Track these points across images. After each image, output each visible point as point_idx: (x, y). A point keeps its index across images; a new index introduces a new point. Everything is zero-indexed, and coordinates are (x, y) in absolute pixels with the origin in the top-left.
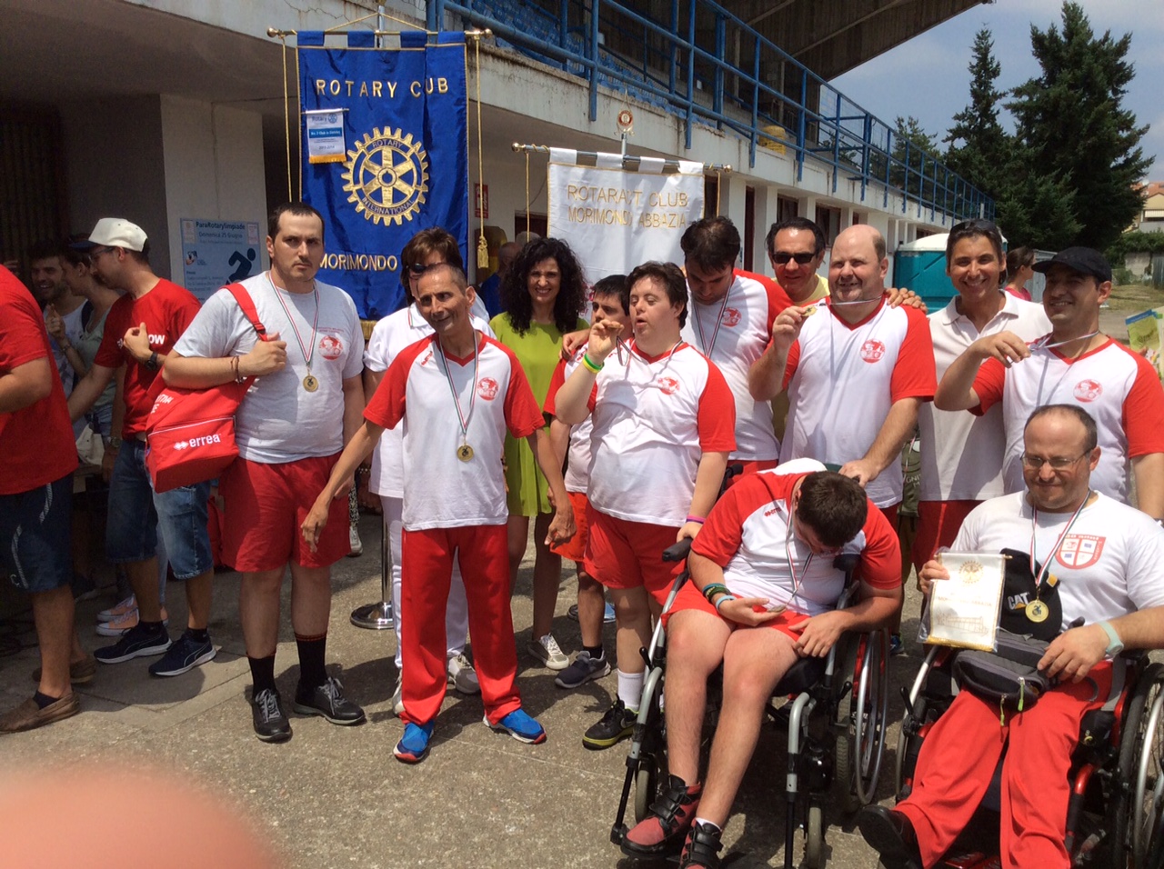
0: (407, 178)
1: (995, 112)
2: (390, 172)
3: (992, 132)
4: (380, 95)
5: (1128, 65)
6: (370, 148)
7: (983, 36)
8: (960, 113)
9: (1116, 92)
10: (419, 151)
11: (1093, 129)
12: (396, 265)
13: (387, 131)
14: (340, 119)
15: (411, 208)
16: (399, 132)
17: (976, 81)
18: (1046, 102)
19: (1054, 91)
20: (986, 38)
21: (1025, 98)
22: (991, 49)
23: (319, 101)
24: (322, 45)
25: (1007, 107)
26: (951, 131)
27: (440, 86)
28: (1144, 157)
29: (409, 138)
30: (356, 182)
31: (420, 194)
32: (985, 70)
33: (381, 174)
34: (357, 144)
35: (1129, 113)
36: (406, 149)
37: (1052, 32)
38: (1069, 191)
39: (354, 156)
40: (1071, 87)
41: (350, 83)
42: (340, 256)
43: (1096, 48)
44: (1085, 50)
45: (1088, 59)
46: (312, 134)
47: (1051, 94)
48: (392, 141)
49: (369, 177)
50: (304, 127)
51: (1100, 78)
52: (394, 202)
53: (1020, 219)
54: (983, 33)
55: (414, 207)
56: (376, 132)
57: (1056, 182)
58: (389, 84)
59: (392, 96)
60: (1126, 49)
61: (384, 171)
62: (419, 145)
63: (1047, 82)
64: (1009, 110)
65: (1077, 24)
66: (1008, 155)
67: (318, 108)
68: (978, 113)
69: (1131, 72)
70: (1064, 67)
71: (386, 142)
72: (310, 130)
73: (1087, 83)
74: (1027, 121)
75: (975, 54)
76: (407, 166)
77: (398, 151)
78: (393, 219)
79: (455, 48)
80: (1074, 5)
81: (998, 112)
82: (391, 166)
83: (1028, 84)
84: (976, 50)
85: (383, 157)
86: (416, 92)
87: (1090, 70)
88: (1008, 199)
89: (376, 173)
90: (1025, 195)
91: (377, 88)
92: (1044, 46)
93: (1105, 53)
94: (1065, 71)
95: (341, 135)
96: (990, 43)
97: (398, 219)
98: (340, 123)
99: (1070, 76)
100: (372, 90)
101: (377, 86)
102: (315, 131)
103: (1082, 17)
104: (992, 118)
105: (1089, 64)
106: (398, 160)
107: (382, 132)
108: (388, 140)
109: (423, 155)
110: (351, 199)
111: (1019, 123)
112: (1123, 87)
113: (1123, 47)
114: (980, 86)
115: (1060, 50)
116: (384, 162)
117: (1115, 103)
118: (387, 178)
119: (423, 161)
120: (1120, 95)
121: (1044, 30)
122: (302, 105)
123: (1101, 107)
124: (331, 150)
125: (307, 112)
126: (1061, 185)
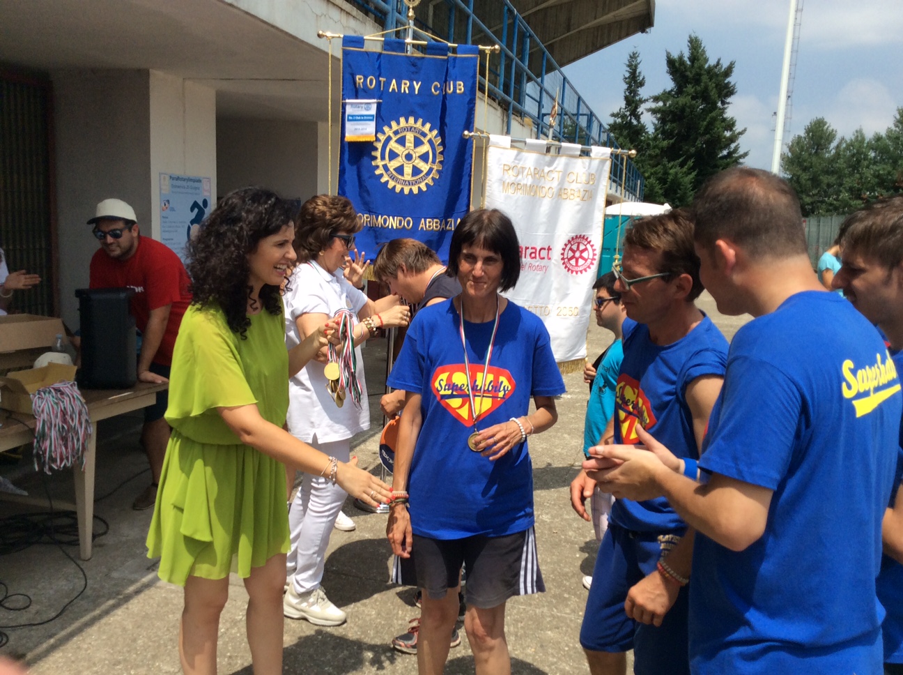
0: (424, 157)
1: (640, 113)
2: (411, 152)
3: (638, 128)
4: (407, 92)
5: (732, 84)
6: (396, 133)
7: (634, 56)
8: (615, 112)
9: (723, 103)
10: (435, 137)
11: (708, 129)
12: (411, 224)
13: (411, 120)
14: (374, 107)
15: (426, 181)
16: (420, 121)
17: (627, 89)
18: (676, 108)
19: (682, 100)
20: (636, 58)
21: (661, 104)
22: (639, 66)
23: (357, 93)
24: (363, 48)
25: (649, 110)
26: (610, 125)
27: (458, 87)
28: (741, 151)
29: (428, 126)
30: (383, 158)
31: (434, 171)
32: (634, 81)
33: (404, 154)
34: (386, 129)
35: (732, 118)
36: (424, 135)
37: (681, 58)
38: (690, 173)
39: (382, 138)
40: (693, 98)
41: (382, 79)
42: (365, 215)
43: (710, 70)
44: (703, 72)
45: (705, 78)
46: (350, 118)
47: (680, 103)
48: (415, 128)
49: (393, 155)
50: (344, 113)
51: (713, 93)
52: (413, 176)
53: (657, 192)
54: (634, 54)
55: (429, 180)
56: (402, 120)
57: (682, 165)
58: (415, 83)
59: (416, 92)
60: (731, 72)
61: (407, 152)
62: (435, 132)
63: (677, 93)
64: (650, 113)
65: (698, 52)
66: (648, 145)
67: (357, 97)
68: (628, 113)
69: (733, 90)
70: (690, 83)
71: (410, 129)
72: (348, 116)
73: (704, 96)
74: (663, 120)
75: (628, 69)
76: (426, 148)
77: (419, 136)
78: (411, 190)
79: (471, 58)
80: (696, 38)
81: (642, 113)
82: (413, 148)
83: (662, 94)
84: (629, 66)
85: (407, 141)
86: (436, 91)
87: (706, 88)
88: (649, 177)
89: (400, 153)
90: (660, 175)
91: (405, 86)
92: (675, 67)
93: (717, 75)
94: (689, 86)
95: (373, 120)
96: (638, 61)
97: (415, 191)
98: (373, 111)
99: (693, 90)
100: (401, 87)
101: (405, 84)
102: (352, 116)
103: (700, 47)
104: (638, 117)
105: (705, 83)
106: (418, 143)
107: (407, 121)
108: (411, 128)
109: (439, 140)
110: (378, 172)
111: (656, 122)
112: (729, 100)
113: (729, 71)
114: (630, 93)
115: (686, 71)
116: (407, 144)
117: (723, 111)
118: (409, 157)
119: (438, 145)
120: (726, 106)
121: (675, 55)
122: (343, 95)
123: (714, 114)
124: (365, 131)
125: (347, 101)
126: (685, 169)
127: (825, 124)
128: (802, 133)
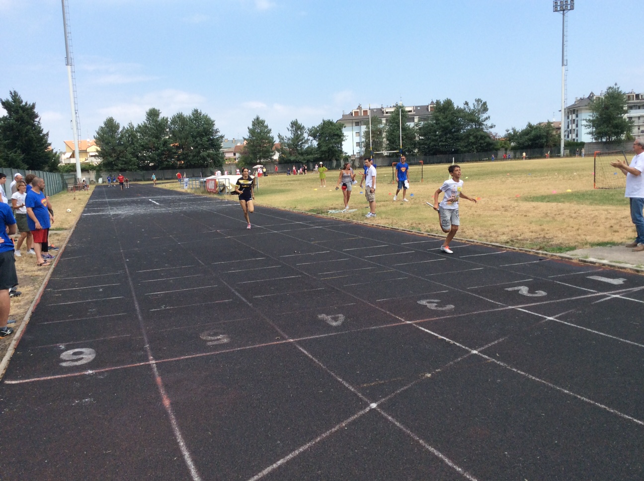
5: (36, 112)
9: (33, 121)
11: (26, 135)
18: (9, 125)
35: (40, 128)
37: (8, 101)
38: (21, 155)
43: (23, 107)
44: (20, 107)
45: (21, 111)
47: (11, 122)
51: (26, 117)
57: (16, 152)
63: (9, 118)
65: (16, 98)
69: (37, 115)
80: (14, 92)
93: (27, 109)
103: (18, 96)
112: (36, 120)
113: (33, 106)
115: (12, 107)
126: (17, 154)
127: (113, 120)
128: (103, 125)
